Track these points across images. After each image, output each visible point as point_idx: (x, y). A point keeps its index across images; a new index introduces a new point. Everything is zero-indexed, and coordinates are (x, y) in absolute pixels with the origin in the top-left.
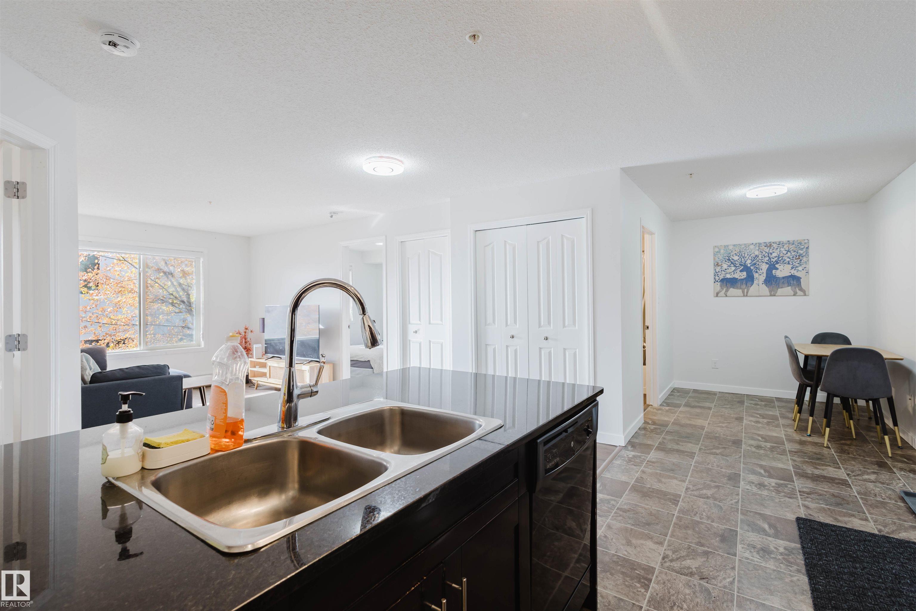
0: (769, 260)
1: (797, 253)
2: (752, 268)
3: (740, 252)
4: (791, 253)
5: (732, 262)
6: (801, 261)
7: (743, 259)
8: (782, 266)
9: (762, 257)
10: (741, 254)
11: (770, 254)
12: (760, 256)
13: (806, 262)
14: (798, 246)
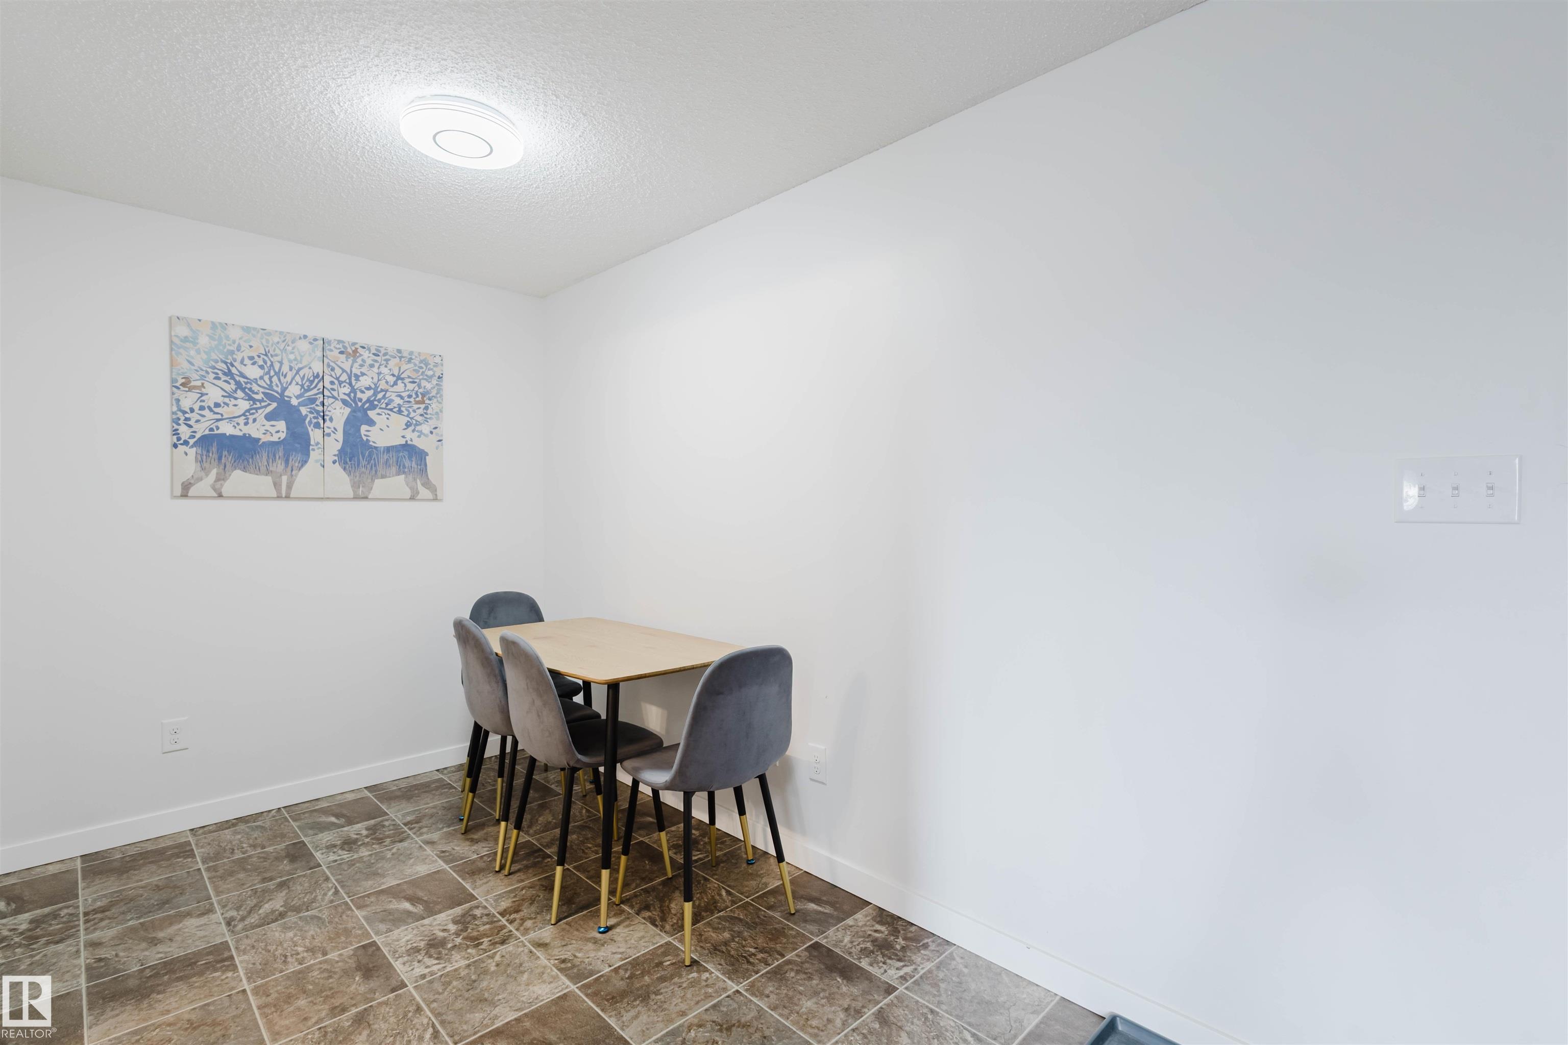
0: (352, 395)
1: (419, 386)
2: (304, 410)
3: (266, 355)
4: (405, 386)
5: (238, 384)
6: (426, 408)
7: (275, 379)
8: (384, 417)
9: (332, 383)
10: (269, 363)
11: (353, 378)
12: (327, 379)
13: (437, 413)
14: (422, 368)
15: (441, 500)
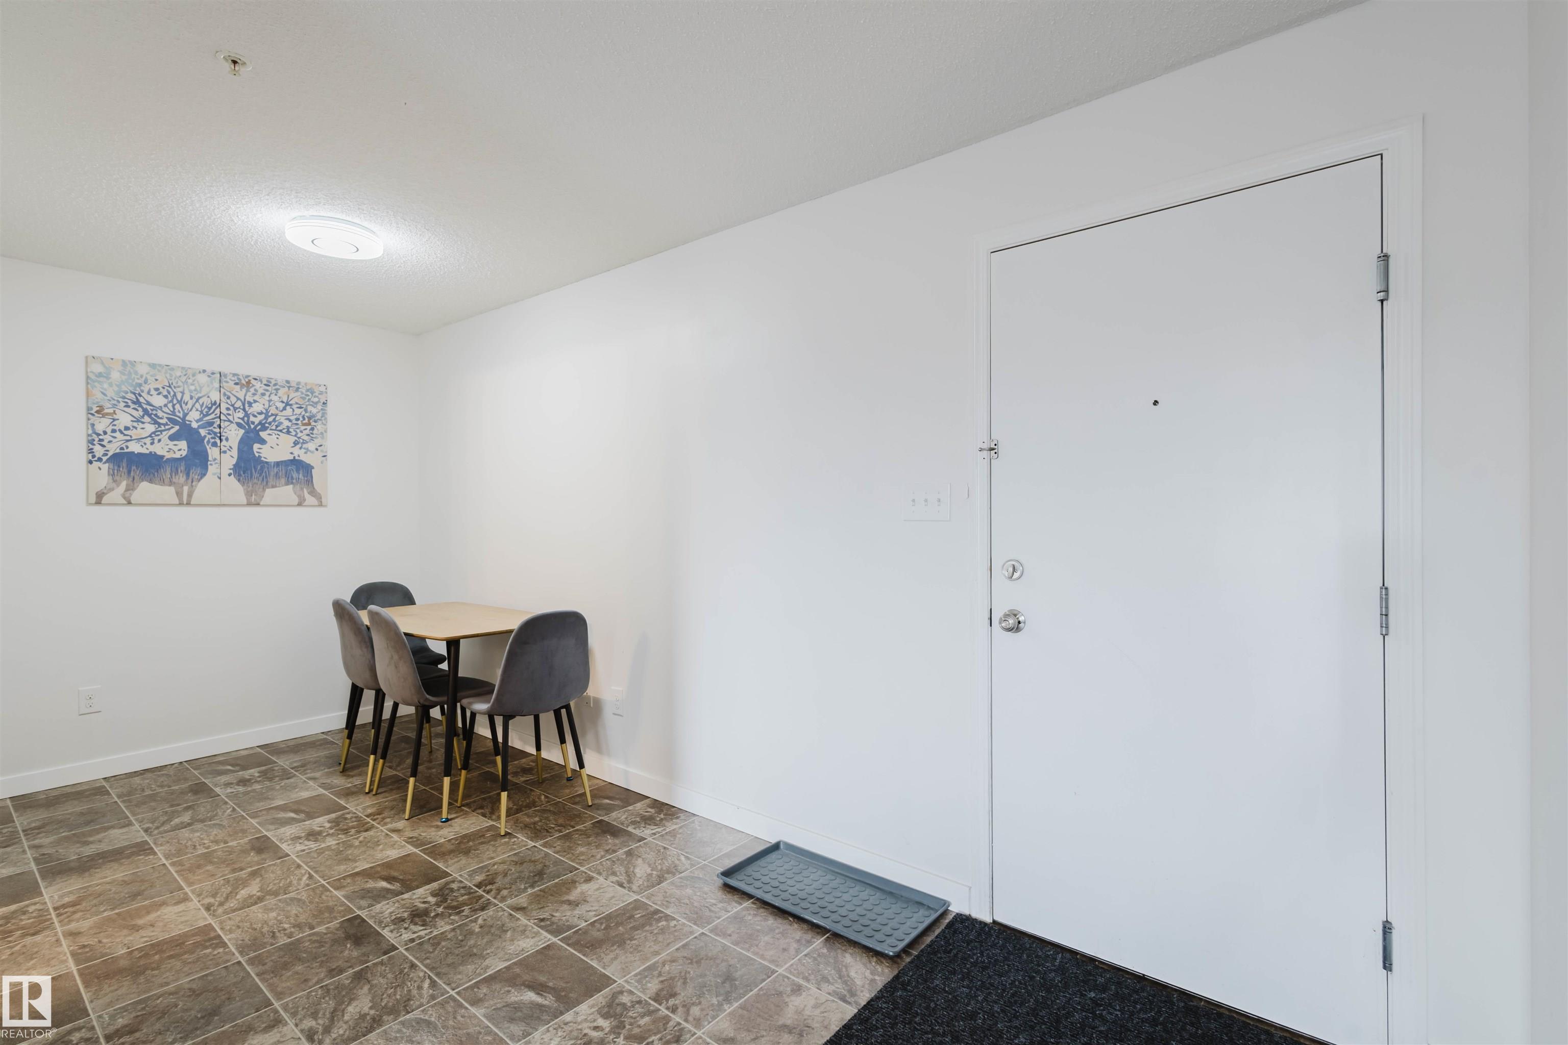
0: (246, 419)
1: (306, 411)
2: (203, 432)
3: (170, 386)
4: (293, 410)
5: (145, 411)
6: (312, 429)
7: (177, 407)
8: (274, 437)
9: (228, 409)
10: (172, 393)
11: (247, 405)
12: (224, 406)
13: (323, 434)
14: (308, 395)
15: (326, 506)
